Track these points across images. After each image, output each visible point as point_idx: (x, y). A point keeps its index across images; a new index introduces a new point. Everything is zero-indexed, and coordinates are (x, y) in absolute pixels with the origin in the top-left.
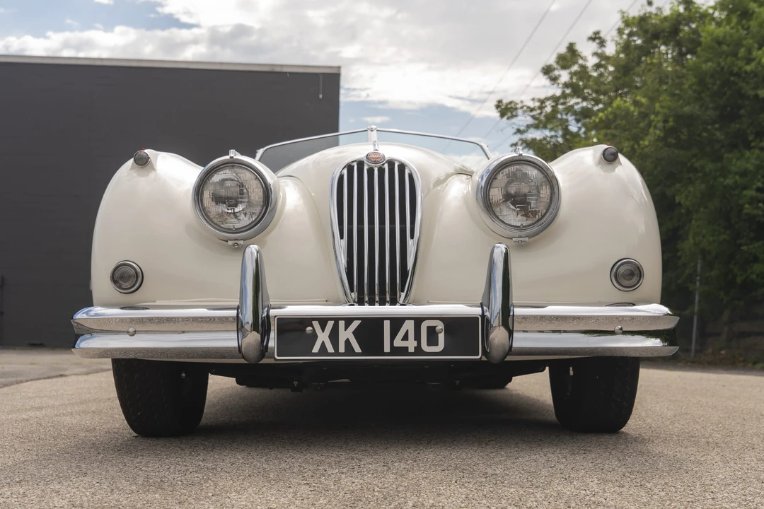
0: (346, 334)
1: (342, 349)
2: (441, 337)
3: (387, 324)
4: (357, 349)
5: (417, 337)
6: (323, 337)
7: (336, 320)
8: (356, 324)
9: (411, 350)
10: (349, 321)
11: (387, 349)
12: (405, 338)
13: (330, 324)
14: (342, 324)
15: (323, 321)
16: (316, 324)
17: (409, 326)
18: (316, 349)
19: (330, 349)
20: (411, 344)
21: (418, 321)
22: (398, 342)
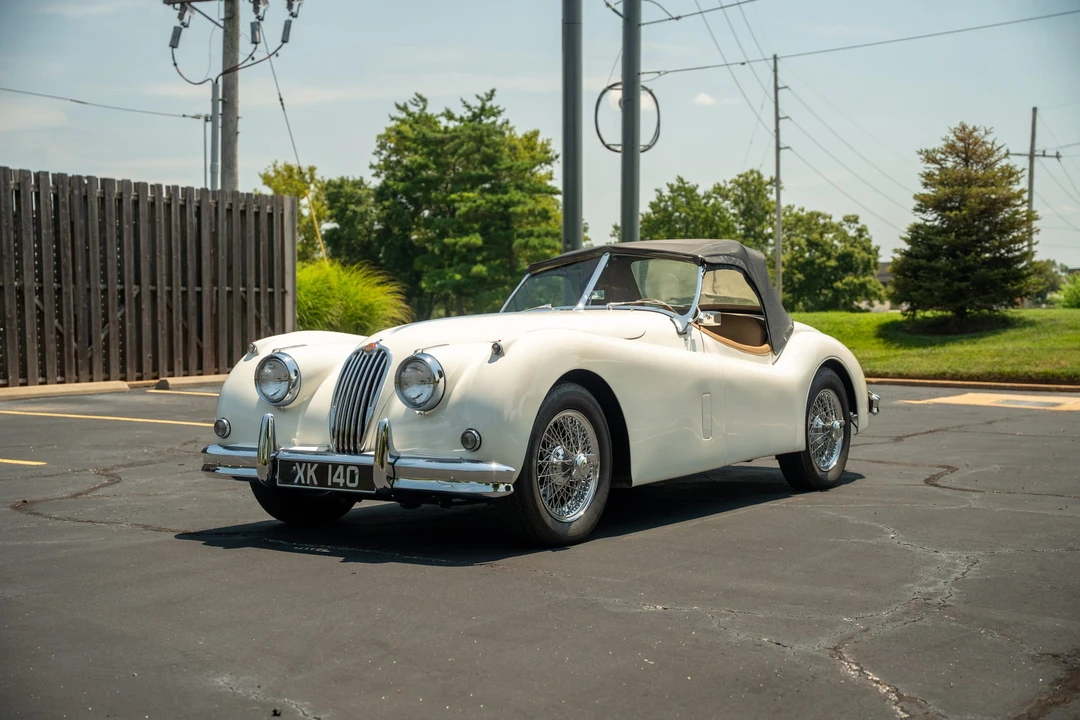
0: (311, 472)
1: (308, 482)
2: (357, 477)
3: (330, 466)
4: (316, 483)
5: (345, 478)
6: (300, 474)
7: (307, 463)
8: (316, 465)
9: (341, 485)
10: (313, 463)
11: (330, 484)
12: (339, 477)
13: (304, 465)
14: (309, 465)
15: (301, 463)
16: (297, 464)
17: (341, 469)
18: (296, 481)
19: (303, 482)
20: (341, 481)
21: (346, 466)
22: (335, 480)
